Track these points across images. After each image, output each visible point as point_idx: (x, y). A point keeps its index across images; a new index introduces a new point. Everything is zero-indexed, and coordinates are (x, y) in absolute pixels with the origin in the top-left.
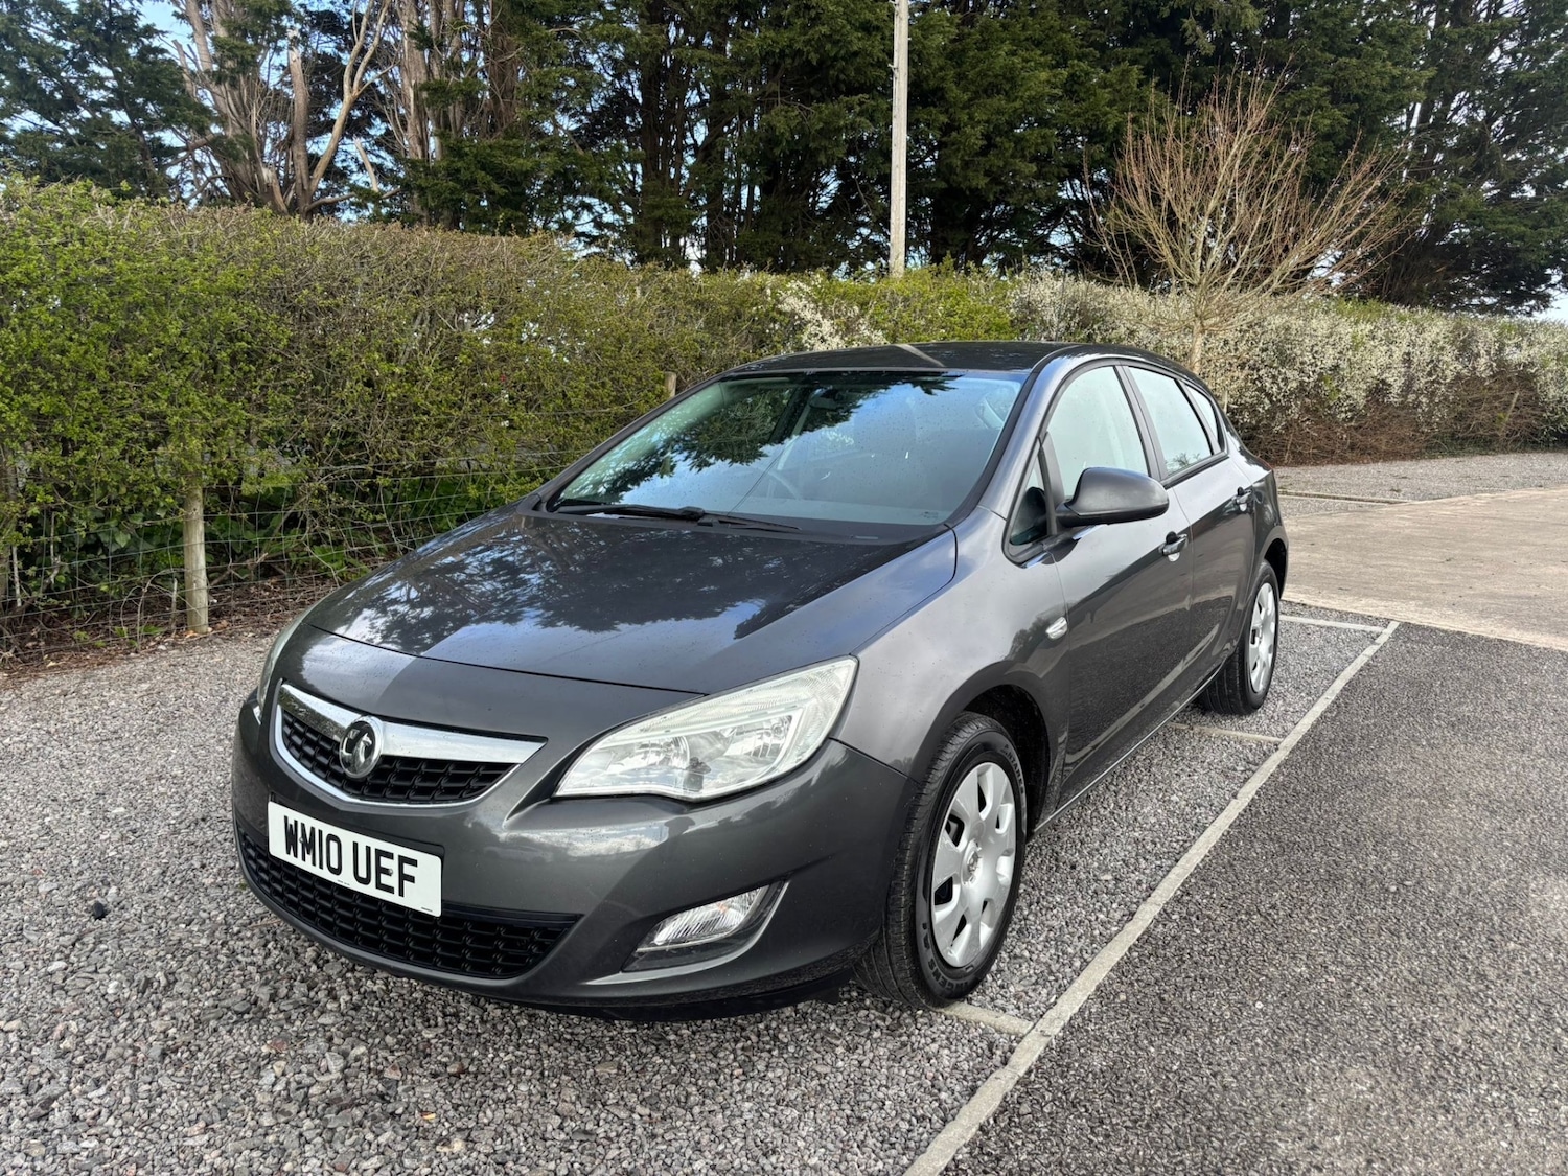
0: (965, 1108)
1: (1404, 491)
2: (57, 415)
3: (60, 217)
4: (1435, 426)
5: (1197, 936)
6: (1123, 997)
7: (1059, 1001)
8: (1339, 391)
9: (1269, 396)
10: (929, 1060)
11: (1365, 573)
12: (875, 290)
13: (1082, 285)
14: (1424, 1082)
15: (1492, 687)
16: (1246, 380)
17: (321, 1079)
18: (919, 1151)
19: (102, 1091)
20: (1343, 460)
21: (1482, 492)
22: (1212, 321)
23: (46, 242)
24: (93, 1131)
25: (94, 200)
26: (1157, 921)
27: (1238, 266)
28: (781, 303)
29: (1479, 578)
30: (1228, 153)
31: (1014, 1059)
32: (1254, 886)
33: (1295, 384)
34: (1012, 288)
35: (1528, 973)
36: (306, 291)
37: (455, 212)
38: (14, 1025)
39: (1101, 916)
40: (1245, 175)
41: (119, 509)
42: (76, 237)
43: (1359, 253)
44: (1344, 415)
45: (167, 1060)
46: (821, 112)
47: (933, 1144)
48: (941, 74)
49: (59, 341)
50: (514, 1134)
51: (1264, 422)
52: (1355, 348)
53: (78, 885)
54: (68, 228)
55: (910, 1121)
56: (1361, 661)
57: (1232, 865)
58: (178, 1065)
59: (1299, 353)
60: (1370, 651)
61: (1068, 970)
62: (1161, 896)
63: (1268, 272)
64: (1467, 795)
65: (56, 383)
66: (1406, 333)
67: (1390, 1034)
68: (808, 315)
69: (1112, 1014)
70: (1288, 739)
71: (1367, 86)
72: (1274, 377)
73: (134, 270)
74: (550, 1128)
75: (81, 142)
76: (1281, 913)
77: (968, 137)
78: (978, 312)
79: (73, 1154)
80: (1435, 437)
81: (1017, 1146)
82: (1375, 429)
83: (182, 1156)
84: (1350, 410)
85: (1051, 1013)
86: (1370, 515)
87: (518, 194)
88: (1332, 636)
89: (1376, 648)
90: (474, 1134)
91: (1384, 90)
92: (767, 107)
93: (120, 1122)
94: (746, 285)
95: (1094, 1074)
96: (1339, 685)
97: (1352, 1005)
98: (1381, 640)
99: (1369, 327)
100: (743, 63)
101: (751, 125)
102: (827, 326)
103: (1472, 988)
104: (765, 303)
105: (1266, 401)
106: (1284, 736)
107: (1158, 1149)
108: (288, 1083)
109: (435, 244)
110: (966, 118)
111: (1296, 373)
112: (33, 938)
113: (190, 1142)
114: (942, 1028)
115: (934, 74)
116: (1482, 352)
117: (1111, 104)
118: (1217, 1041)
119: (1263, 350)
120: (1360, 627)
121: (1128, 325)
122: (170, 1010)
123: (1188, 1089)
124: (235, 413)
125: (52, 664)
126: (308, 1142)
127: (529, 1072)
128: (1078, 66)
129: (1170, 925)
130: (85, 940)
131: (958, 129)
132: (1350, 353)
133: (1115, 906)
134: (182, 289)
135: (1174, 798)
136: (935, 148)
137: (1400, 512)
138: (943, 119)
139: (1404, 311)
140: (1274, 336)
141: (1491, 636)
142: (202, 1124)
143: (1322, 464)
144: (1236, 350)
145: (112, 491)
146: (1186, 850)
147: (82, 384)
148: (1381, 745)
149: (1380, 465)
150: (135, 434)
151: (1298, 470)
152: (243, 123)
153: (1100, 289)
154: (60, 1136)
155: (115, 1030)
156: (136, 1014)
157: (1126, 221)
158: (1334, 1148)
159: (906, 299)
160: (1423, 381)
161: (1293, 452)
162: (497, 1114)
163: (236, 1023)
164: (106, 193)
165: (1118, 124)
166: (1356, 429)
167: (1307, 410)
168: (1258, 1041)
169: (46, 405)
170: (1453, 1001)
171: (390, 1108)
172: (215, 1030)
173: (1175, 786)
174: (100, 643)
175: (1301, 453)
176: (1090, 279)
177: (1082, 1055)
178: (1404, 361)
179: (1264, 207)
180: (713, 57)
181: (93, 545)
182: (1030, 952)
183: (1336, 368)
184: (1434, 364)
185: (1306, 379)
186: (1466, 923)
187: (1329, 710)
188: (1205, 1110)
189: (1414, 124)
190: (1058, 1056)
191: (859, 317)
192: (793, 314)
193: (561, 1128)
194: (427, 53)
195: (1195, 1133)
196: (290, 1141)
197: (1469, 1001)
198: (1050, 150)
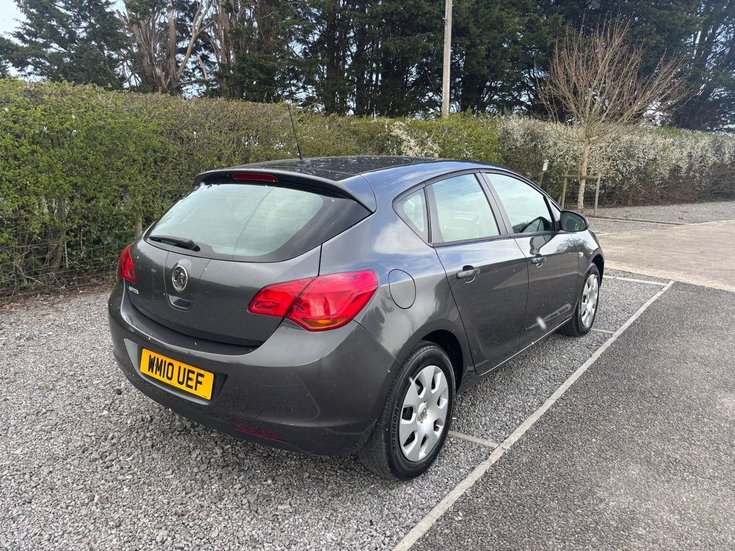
0: (469, 475)
1: (685, 218)
2: (85, 185)
3: (83, 99)
4: (703, 187)
5: (570, 413)
6: (537, 435)
7: (510, 436)
8: (656, 170)
9: (622, 173)
10: (456, 457)
11: (661, 258)
12: (435, 125)
13: (532, 121)
14: (661, 471)
15: (714, 311)
16: (610, 166)
17: (214, 456)
18: (451, 489)
19: (131, 458)
20: (657, 203)
21: (723, 220)
22: (594, 138)
23: (79, 111)
24: (130, 472)
25: (97, 92)
26: (553, 406)
27: (607, 112)
28: (392, 132)
29: (715, 261)
30: (603, 59)
31: (490, 457)
32: (596, 393)
33: (634, 168)
34: (499, 123)
35: (711, 431)
36: (185, 131)
37: (242, 88)
38: (93, 434)
39: (529, 404)
40: (611, 69)
41: (109, 226)
42: (91, 108)
43: (669, 103)
44: (658, 182)
45: (154, 448)
46: (409, 41)
47: (457, 487)
48: (467, 21)
49: (85, 154)
50: (291, 479)
51: (619, 185)
52: (664, 150)
53: (109, 381)
54: (87, 104)
55: (447, 479)
56: (654, 298)
57: (587, 385)
58: (159, 450)
59: (637, 152)
60: (659, 294)
61: (514, 425)
62: (555, 396)
63: (621, 115)
64: (696, 358)
65: (83, 172)
66: (689, 143)
67: (648, 453)
68: (404, 137)
69: (532, 441)
70: (616, 333)
71: (673, 24)
72: (624, 164)
73: (115, 123)
74: (305, 477)
75: (77, 57)
76: (607, 404)
77: (479, 50)
78: (483, 134)
79: (123, 481)
80: (703, 192)
81: (490, 489)
82: (673, 189)
83: (165, 482)
84: (661, 180)
85: (506, 441)
86: (667, 230)
87: (271, 79)
88: (642, 287)
89: (662, 292)
90: (276, 478)
91: (682, 26)
92: (385, 38)
93: (140, 470)
94: (375, 123)
95: (523, 464)
96: (642, 309)
97: (633, 441)
98: (665, 289)
99: (672, 140)
100: (374, 17)
101: (378, 46)
102: (413, 142)
103: (686, 436)
104: (385, 132)
105: (620, 175)
106: (615, 331)
107: (547, 492)
108: (202, 458)
109: (239, 108)
110: (478, 41)
111: (635, 162)
112: (94, 401)
113: (168, 477)
114: (461, 445)
115: (464, 20)
116: (727, 152)
117: (548, 34)
118: (575, 453)
119: (619, 152)
120: (656, 283)
121: (554, 140)
122: (153, 429)
123: (561, 471)
124: (156, 184)
125: (81, 292)
126: (212, 478)
127: (295, 457)
128: (533, 16)
129: (558, 408)
130: (116, 402)
131: (475, 46)
132: (662, 152)
133: (535, 400)
134: (135, 131)
135: (564, 356)
136: (464, 55)
137: (681, 229)
138: (468, 43)
139: (689, 132)
140: (625, 145)
141: (717, 288)
142: (171, 471)
143: (647, 205)
144: (606, 151)
145: (106, 218)
146: (567, 378)
147: (94, 173)
148: (659, 335)
149: (676, 207)
150: (116, 194)
151: (635, 208)
152: (148, 48)
153: (541, 123)
154: (117, 474)
155: (132, 436)
156: (139, 431)
157: (554, 91)
158: (620, 495)
159: (449, 129)
160: (697, 166)
161: (633, 200)
162: (284, 471)
163: (178, 435)
164: (102, 89)
165: (552, 43)
166: (664, 189)
167: (640, 180)
168: (592, 454)
169: (79, 181)
170: (677, 441)
171: (242, 468)
172: (171, 437)
173: (565, 351)
174: (100, 283)
175: (636, 200)
176: (536, 118)
177: (518, 457)
178: (688, 156)
179: (620, 84)
180: (360, 15)
181: (98, 241)
182: (499, 417)
183: (655, 160)
184: (703, 157)
185: (640, 165)
186: (687, 410)
187: (637, 320)
188: (568, 478)
189: (697, 42)
190: (508, 458)
191: (427, 138)
192: (397, 136)
193: (309, 477)
194: (230, 14)
195: (563, 486)
196: (206, 478)
197: (684, 441)
198: (519, 55)
